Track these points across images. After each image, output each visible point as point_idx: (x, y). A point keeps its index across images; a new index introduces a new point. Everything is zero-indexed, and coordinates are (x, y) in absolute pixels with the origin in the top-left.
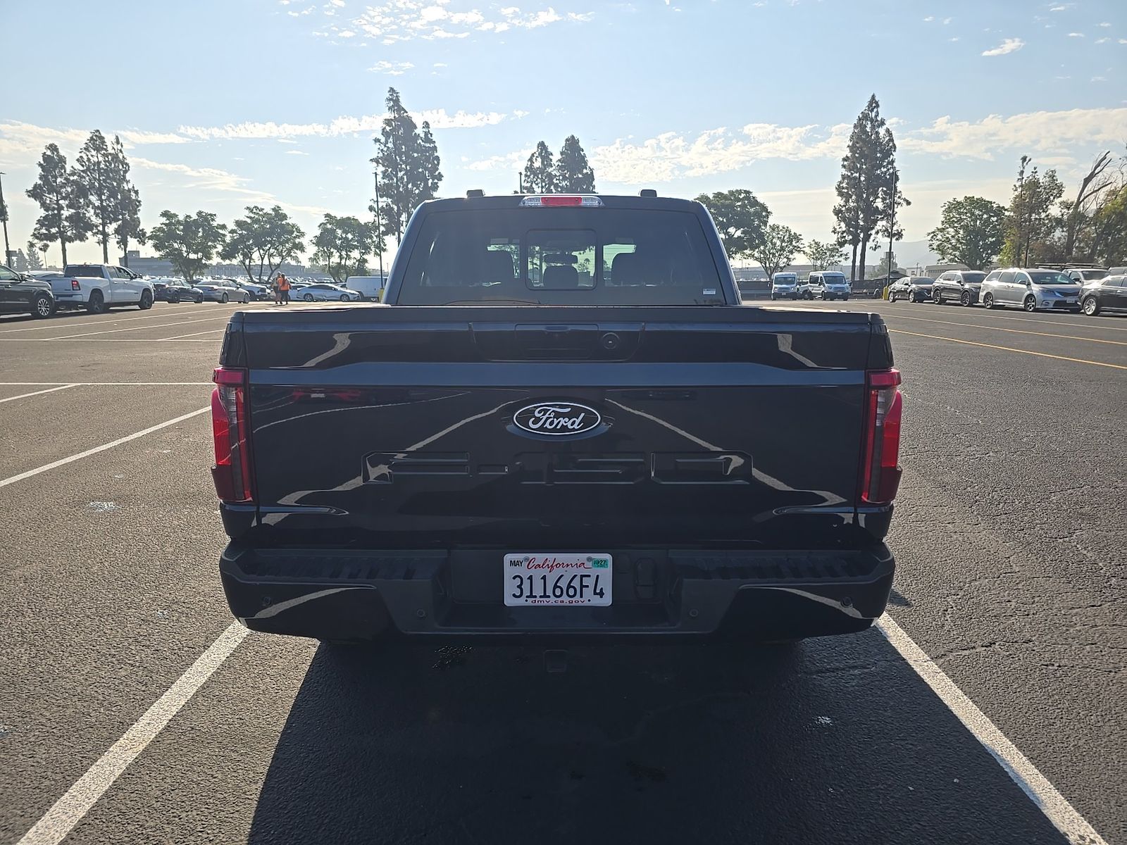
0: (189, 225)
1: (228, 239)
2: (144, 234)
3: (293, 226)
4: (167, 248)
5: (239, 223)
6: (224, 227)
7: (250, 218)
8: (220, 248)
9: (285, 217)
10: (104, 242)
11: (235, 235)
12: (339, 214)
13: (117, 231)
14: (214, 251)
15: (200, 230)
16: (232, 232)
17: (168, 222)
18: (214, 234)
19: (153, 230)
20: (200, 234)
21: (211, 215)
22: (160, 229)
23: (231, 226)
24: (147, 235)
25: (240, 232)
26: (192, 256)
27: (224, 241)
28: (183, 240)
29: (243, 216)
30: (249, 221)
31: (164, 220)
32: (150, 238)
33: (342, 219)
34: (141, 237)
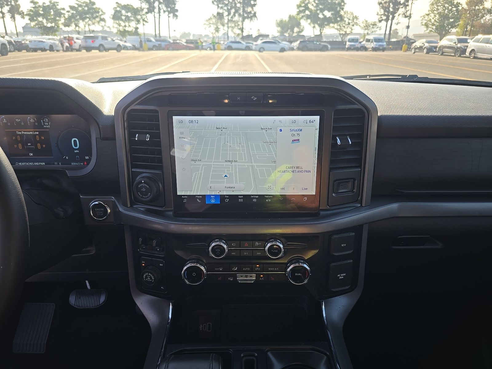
0: (46, 9)
1: (67, 16)
2: (23, 13)
3: (99, 9)
4: (36, 20)
5: (72, 7)
6: (64, 9)
7: (77, 4)
8: (63, 20)
9: (94, 4)
10: (3, 17)
11: (69, 13)
12: (123, 3)
13: (9, 11)
14: (60, 22)
15: (52, 11)
16: (68, 12)
17: (34, 6)
18: (58, 14)
19: (27, 11)
20: (52, 13)
21: (57, 2)
22: (31, 10)
23: (68, 9)
24: (25, 13)
25: (72, 12)
26: (49, 25)
27: (64, 17)
28: (43, 16)
29: (74, 3)
30: (76, 6)
31: (32, 5)
32: (27, 15)
33: (125, 6)
34: (22, 14)
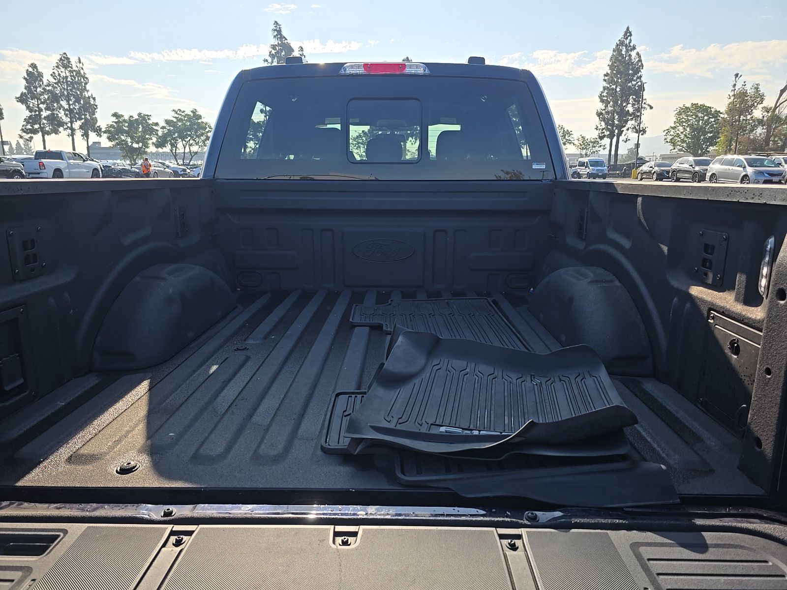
0: (133, 123)
1: (160, 133)
2: (100, 129)
3: (206, 124)
4: (117, 139)
5: (168, 122)
6: (157, 124)
7: (176, 118)
8: (154, 140)
9: (200, 117)
10: (72, 135)
11: (165, 130)
13: (81, 127)
14: (150, 142)
15: (140, 126)
16: (163, 128)
17: (117, 120)
18: (150, 129)
19: (107, 126)
20: (140, 130)
21: (148, 116)
22: (112, 126)
23: (162, 124)
24: (103, 130)
25: (169, 128)
26: (135, 145)
27: (157, 135)
28: (128, 133)
29: (171, 116)
30: (175, 120)
31: (114, 119)
32: (105, 132)
34: (98, 131)
